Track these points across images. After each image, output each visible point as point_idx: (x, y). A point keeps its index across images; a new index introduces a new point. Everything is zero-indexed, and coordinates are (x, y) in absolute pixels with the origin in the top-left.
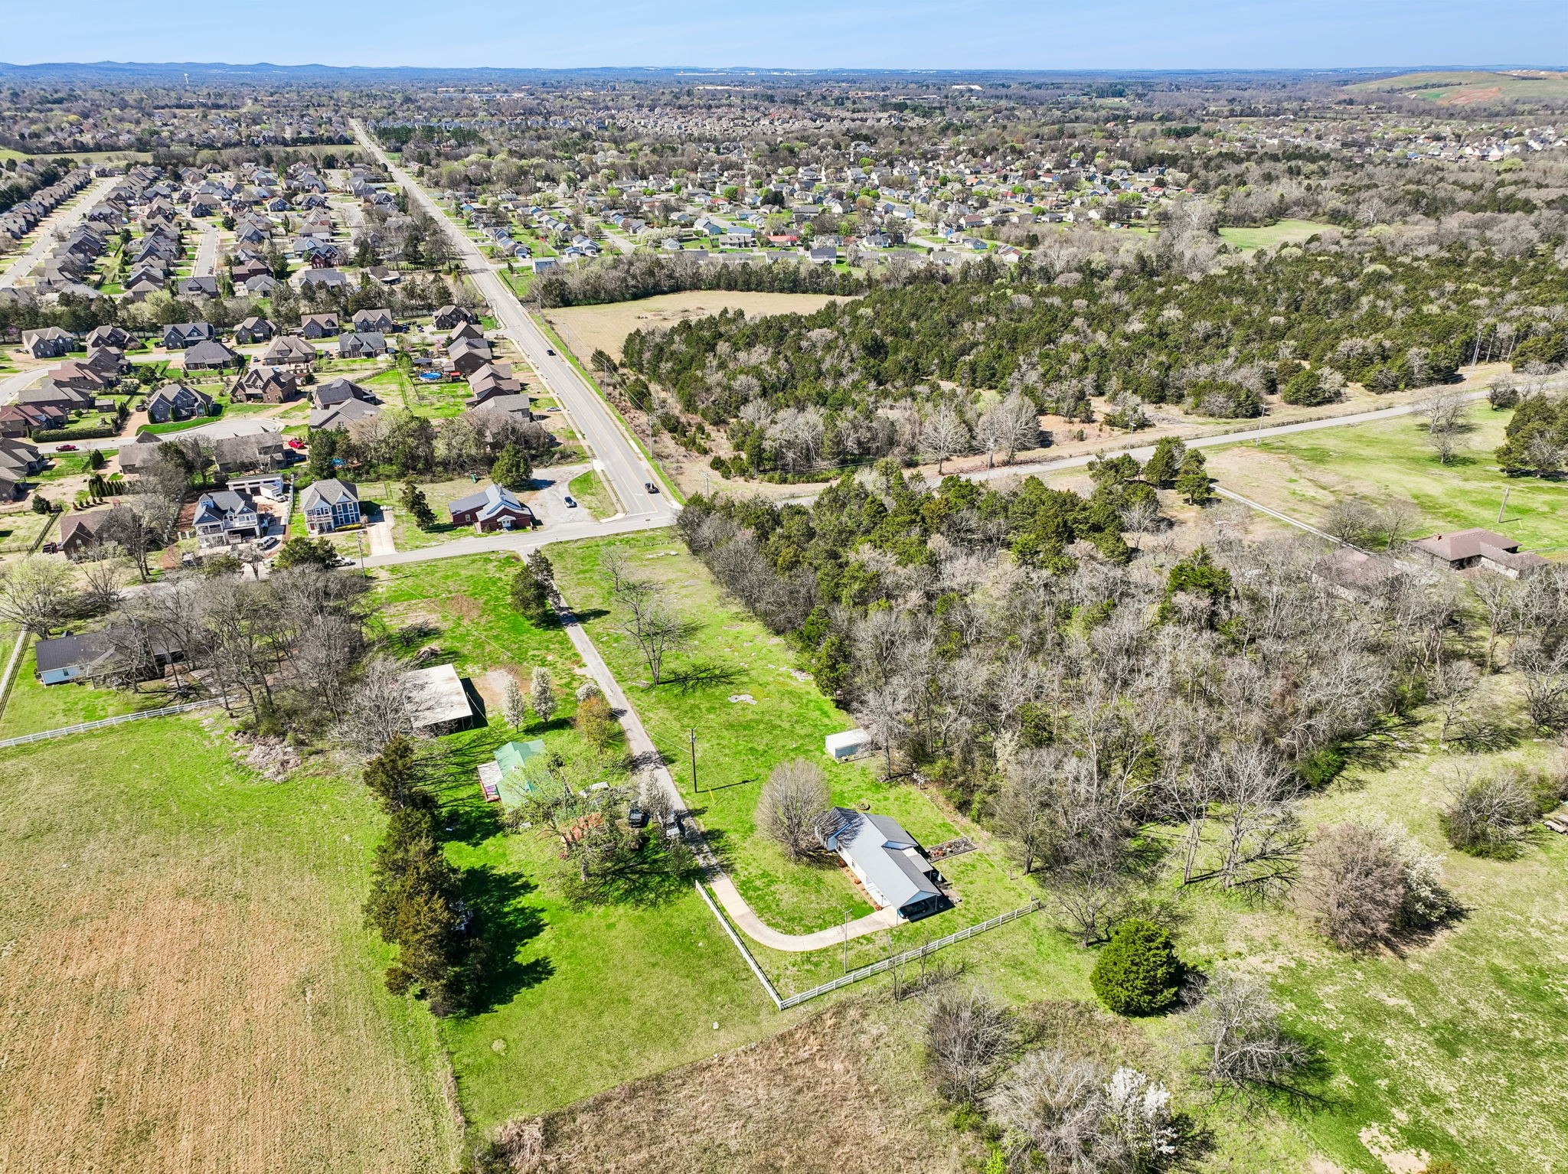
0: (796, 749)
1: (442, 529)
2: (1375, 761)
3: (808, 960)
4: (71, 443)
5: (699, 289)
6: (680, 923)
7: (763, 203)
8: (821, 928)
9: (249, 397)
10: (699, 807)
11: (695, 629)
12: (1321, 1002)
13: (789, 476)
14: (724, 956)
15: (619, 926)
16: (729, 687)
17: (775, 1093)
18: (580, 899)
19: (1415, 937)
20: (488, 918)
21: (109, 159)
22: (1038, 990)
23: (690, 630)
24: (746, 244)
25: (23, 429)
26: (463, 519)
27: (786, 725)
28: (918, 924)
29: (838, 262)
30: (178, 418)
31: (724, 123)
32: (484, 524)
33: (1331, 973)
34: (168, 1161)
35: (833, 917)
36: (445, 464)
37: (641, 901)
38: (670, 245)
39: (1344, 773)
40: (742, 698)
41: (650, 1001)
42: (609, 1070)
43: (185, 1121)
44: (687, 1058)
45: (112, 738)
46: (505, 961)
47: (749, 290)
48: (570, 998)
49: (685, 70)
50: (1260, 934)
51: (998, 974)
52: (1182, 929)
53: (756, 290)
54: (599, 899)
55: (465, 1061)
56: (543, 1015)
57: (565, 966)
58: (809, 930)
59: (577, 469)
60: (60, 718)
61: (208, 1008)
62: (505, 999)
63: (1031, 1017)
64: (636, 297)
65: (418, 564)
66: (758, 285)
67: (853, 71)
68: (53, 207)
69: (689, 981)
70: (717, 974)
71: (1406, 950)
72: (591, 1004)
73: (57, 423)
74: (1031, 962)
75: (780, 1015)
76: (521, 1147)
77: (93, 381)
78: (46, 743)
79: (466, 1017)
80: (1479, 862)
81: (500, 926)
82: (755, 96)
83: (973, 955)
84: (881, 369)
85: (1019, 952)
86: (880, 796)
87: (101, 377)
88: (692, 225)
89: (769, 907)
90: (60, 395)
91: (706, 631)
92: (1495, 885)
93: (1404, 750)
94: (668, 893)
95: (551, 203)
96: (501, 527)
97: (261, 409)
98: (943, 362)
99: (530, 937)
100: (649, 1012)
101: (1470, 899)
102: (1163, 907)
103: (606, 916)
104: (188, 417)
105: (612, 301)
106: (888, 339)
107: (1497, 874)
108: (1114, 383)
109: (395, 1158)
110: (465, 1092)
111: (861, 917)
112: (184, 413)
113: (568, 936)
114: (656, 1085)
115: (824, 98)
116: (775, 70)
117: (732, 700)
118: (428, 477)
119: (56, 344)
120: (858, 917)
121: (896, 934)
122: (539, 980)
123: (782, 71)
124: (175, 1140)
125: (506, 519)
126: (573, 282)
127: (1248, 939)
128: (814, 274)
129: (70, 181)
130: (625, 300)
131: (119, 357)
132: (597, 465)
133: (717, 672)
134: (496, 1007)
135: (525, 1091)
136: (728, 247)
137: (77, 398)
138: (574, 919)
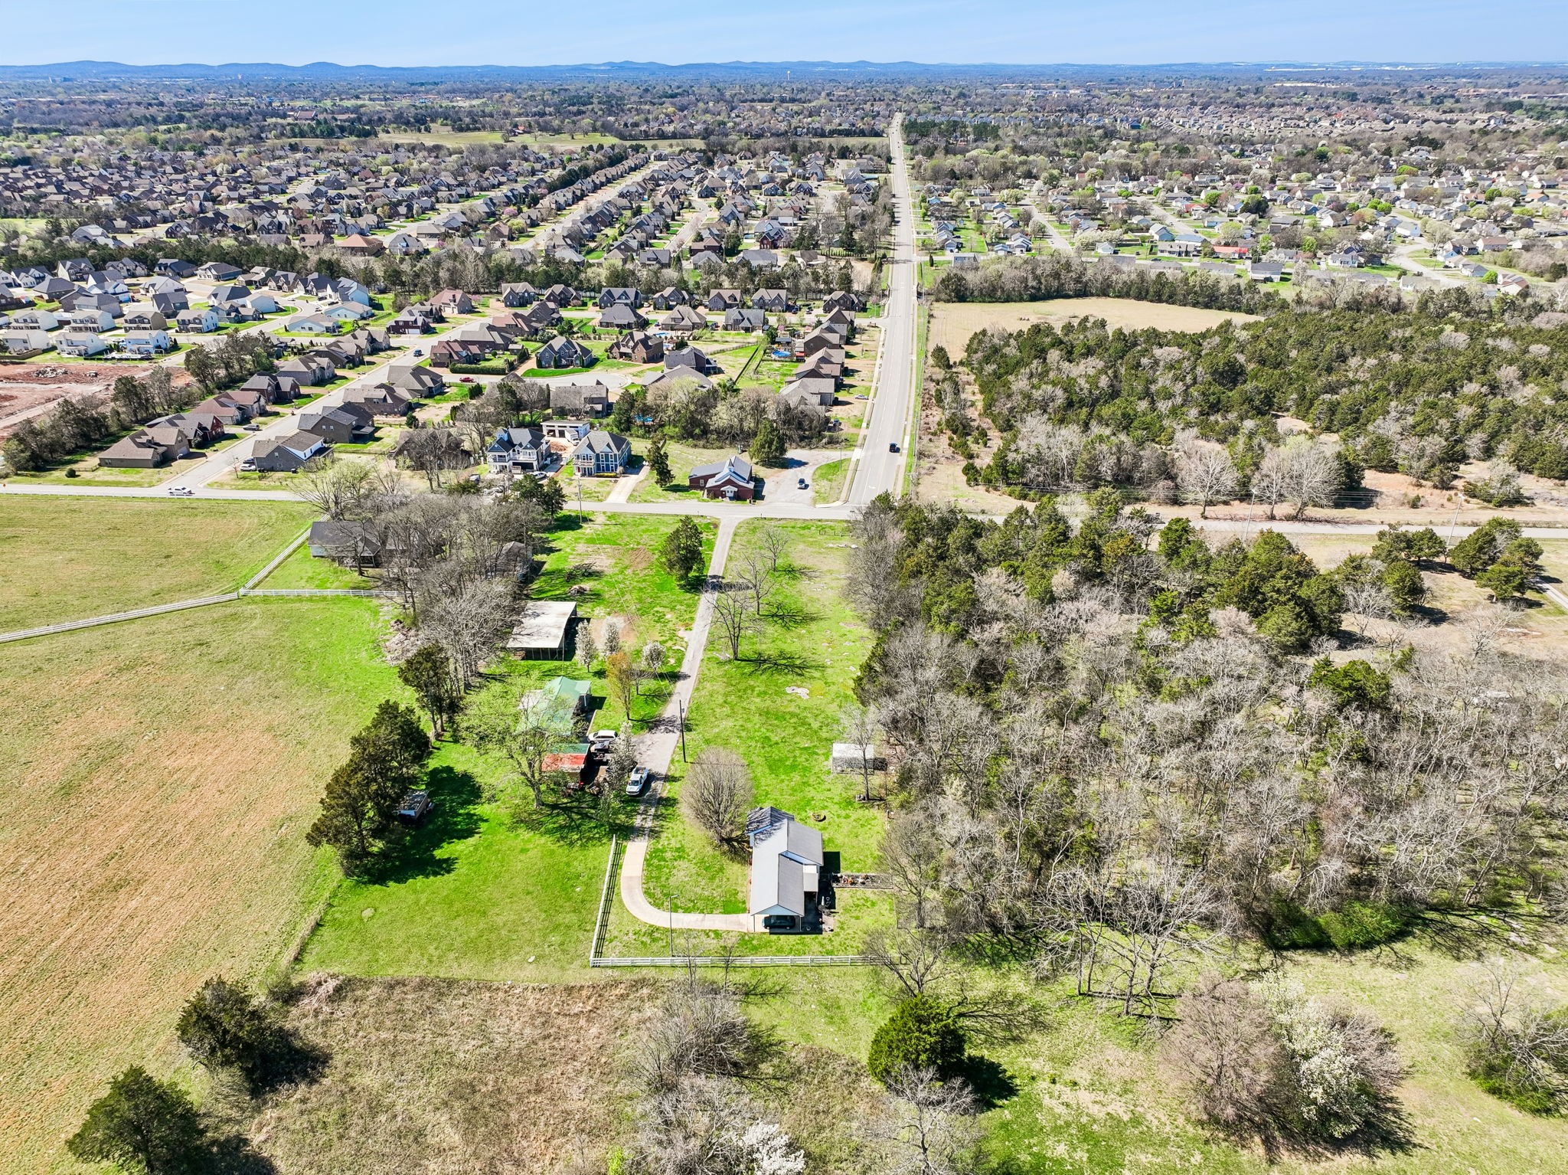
0: (805, 749)
1: (677, 489)
2: (1457, 946)
3: (651, 934)
4: (471, 376)
5: (1106, 295)
6: (578, 866)
7: (1243, 211)
8: (687, 910)
9: (622, 355)
10: (677, 775)
11: (813, 619)
12: (1122, 1166)
13: (1032, 493)
14: (588, 906)
15: (530, 854)
16: (796, 677)
17: (527, 1031)
18: (523, 821)
19: (1311, 1148)
20: (444, 813)
21: (671, 146)
22: (830, 1038)
23: (808, 619)
24: (1187, 253)
25: (446, 360)
26: (696, 483)
27: (815, 725)
28: (774, 937)
29: (1282, 279)
30: (558, 365)
31: (1273, 124)
32: (710, 490)
33: (1165, 1142)
34: (116, 911)
35: (707, 906)
36: (720, 433)
37: (563, 838)
38: (1104, 250)
39: (1398, 946)
40: (799, 690)
41: (500, 921)
42: (425, 962)
43: (147, 888)
44: (489, 976)
45: (321, 605)
46: (427, 850)
47: (1160, 301)
48: (447, 896)
49: (1278, 66)
50: (1116, 1073)
51: (806, 1008)
52: (1034, 1036)
53: (1167, 302)
54: (533, 825)
55: (337, 915)
56: (417, 903)
57: (464, 870)
58: (675, 909)
59: (833, 455)
60: (303, 583)
61: (219, 816)
62: (402, 879)
63: (799, 1058)
64: (1034, 298)
65: (634, 515)
66: (1170, 297)
67: (1489, 64)
68: (602, 184)
69: (543, 915)
70: (571, 918)
71: (1285, 1156)
72: (457, 905)
73: (474, 359)
74: (848, 1011)
75: (588, 970)
76: (314, 993)
77: (522, 329)
78: (281, 598)
79: (364, 883)
80: (1492, 1101)
81: (446, 823)
82: (1335, 94)
83: (800, 982)
84: (1223, 397)
85: (844, 998)
86: (843, 813)
87: (528, 326)
88: (1148, 230)
89: (658, 878)
90: (488, 337)
91: (821, 623)
92: (1485, 1134)
93: (1514, 946)
94: (589, 839)
95: (1018, 200)
96: (724, 496)
97: (626, 365)
98: (1303, 398)
99: (459, 838)
100: (492, 929)
101: (1433, 1135)
102: (1033, 1008)
103: (529, 841)
104: (567, 366)
105: (1007, 301)
106: (1251, 367)
107: (1502, 1122)
108: (1506, 448)
109: (236, 966)
110: (316, 938)
111: (729, 913)
112: (564, 362)
113: (486, 848)
114: (446, 987)
115: (1421, 96)
116: (1388, 65)
117: (789, 690)
118: (701, 443)
119: (523, 297)
120: (726, 912)
121: (746, 941)
122: (436, 874)
123: (1397, 65)
124: (131, 897)
125: (730, 490)
126: (972, 279)
127: (1099, 1072)
128: (1235, 290)
129: (630, 162)
130: (1021, 300)
131: (554, 311)
132: (856, 454)
133: (798, 662)
134: (391, 883)
135: (356, 953)
136: (1166, 254)
137: (499, 341)
138: (502, 834)
